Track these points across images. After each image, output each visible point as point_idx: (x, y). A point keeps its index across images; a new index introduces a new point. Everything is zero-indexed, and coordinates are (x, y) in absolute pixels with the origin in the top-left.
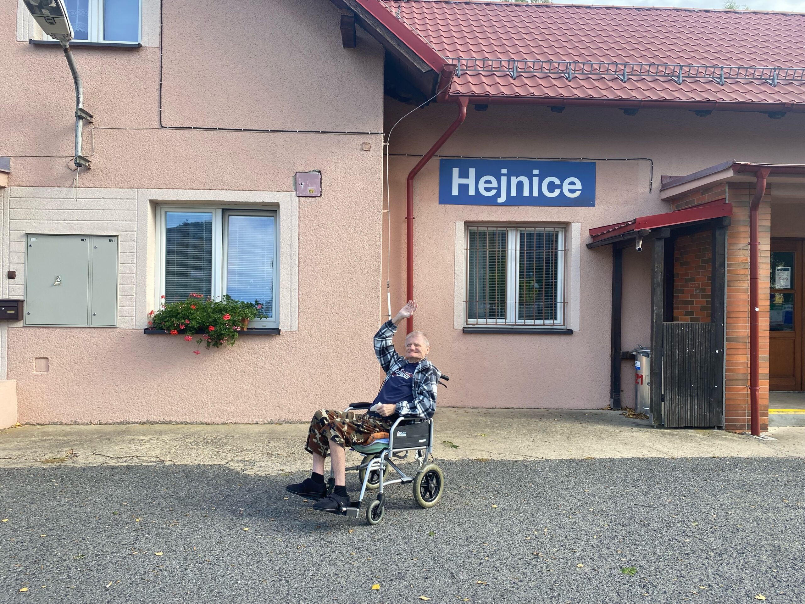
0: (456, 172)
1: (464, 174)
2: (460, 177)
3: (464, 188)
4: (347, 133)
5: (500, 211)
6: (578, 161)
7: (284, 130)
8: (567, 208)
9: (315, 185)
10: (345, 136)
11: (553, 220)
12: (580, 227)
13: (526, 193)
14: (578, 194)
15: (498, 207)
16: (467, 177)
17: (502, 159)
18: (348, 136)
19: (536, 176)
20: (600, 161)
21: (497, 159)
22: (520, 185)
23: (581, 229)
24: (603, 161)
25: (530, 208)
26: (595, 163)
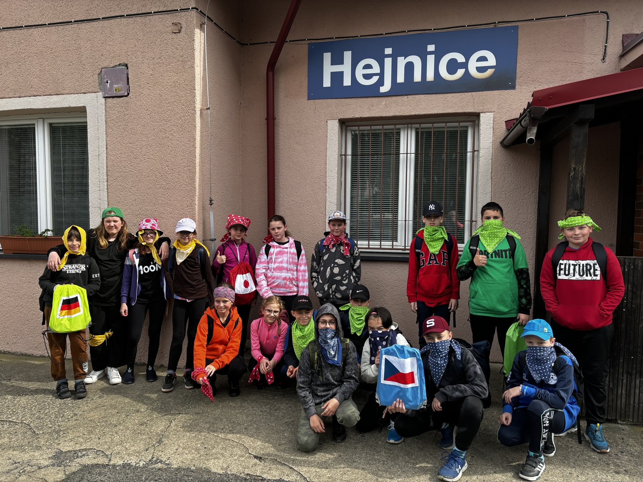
0: (327, 57)
1: (337, 60)
2: (333, 63)
3: (337, 77)
4: (154, 13)
5: (383, 103)
6: (492, 26)
7: (89, 18)
8: (474, 93)
9: (121, 82)
10: (152, 17)
11: (455, 112)
12: (492, 119)
13: (417, 77)
14: (490, 72)
15: (381, 99)
16: (342, 63)
17: (387, 35)
18: (155, 16)
19: (431, 53)
20: (526, 23)
21: (379, 36)
22: (409, 67)
23: (494, 121)
24: (529, 23)
25: (422, 96)
26: (518, 26)
